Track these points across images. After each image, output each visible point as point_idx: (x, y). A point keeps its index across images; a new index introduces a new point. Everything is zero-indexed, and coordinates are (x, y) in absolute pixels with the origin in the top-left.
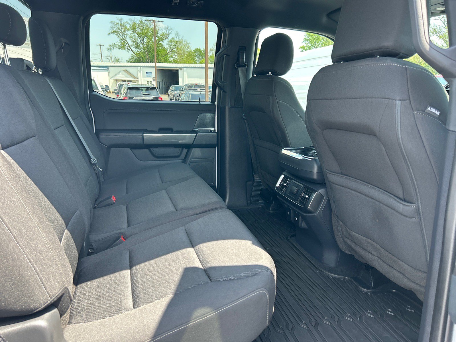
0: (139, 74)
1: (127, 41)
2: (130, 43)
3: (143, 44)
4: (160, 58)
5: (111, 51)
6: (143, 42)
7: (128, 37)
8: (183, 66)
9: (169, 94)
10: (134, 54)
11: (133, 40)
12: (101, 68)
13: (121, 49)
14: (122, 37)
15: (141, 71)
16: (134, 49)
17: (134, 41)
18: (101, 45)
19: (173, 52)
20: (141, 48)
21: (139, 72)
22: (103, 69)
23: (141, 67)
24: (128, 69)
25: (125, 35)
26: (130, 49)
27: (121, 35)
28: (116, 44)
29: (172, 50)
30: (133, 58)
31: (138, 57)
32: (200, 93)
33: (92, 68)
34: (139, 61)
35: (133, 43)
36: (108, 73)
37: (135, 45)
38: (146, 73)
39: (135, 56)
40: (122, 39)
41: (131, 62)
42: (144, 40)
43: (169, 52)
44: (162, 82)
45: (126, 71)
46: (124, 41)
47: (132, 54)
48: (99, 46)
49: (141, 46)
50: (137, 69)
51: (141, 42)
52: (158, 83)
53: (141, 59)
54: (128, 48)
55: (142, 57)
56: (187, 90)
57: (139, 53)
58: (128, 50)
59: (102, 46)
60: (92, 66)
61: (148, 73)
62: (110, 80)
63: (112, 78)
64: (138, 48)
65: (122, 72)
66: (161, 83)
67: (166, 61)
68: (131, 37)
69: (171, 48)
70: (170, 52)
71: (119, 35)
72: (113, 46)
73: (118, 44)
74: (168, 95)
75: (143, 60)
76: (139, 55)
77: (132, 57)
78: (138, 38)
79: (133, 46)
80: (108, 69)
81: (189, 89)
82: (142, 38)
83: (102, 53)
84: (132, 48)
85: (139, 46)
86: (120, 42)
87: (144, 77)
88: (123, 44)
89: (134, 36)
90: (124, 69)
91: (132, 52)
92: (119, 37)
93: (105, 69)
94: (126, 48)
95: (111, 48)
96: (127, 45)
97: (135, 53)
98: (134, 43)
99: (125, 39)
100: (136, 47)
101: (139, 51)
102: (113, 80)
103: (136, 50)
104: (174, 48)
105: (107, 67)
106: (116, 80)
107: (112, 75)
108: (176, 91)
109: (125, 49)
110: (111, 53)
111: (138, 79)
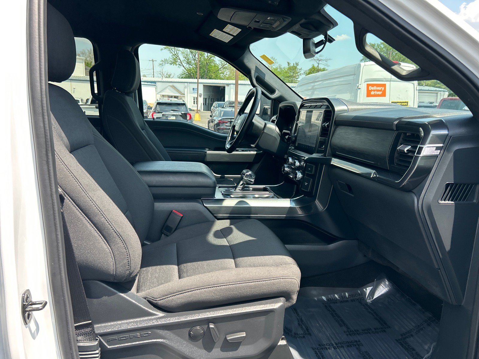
0: (186, 90)
1: (179, 56)
2: (182, 59)
3: (195, 60)
4: (212, 74)
5: (163, 66)
6: (195, 58)
7: (180, 52)
8: (230, 83)
9: (212, 110)
10: (185, 70)
11: (184, 56)
12: (149, 84)
13: (172, 65)
14: (174, 52)
15: (188, 87)
16: (186, 65)
17: (186, 57)
18: (154, 60)
19: (224, 68)
20: (192, 64)
21: (186, 88)
22: (150, 84)
23: (188, 83)
24: (175, 84)
25: (178, 51)
26: (181, 64)
27: (174, 51)
28: (168, 59)
29: (223, 66)
30: (185, 74)
31: (188, 73)
32: (232, 110)
33: (142, 83)
34: (190, 77)
35: (184, 59)
36: (156, 88)
37: (187, 61)
38: (192, 89)
39: (186, 72)
40: (174, 55)
41: (182, 78)
42: (196, 56)
43: (220, 68)
44: (209, 99)
45: (174, 87)
46: (176, 56)
47: (183, 70)
48: (152, 62)
49: (193, 62)
50: (184, 84)
51: (193, 57)
52: (205, 99)
53: (192, 75)
54: (180, 63)
55: (193, 73)
56: (227, 107)
57: (189, 69)
58: (179, 65)
59: (154, 62)
60: (143, 82)
61: (195, 89)
62: (157, 95)
63: (160, 94)
64: (189, 64)
65: (169, 87)
66: (207, 100)
67: (216, 78)
68: (183, 53)
69: (222, 64)
70: (222, 68)
71: (171, 50)
72: (165, 61)
73: (170, 59)
74: (211, 112)
75: (194, 76)
76: (190, 71)
77: (183, 72)
78: (191, 54)
79: (184, 62)
80: (155, 84)
81: (229, 106)
82: (194, 54)
83: (154, 69)
84: (183, 64)
85: (191, 62)
86: (172, 57)
87: (190, 93)
88: (174, 60)
89: (186, 52)
90: (171, 84)
91: (183, 67)
92: (172, 52)
93: (152, 84)
94: (178, 63)
95: (163, 64)
96: (179, 61)
97: (187, 69)
98: (186, 58)
99: (177, 54)
100: (187, 63)
101: (190, 66)
102: (160, 95)
103: (187, 66)
104: (226, 65)
105: (155, 82)
106: (163, 96)
107: (159, 90)
108: (218, 107)
109: (176, 65)
110: (162, 68)
111: (184, 95)
